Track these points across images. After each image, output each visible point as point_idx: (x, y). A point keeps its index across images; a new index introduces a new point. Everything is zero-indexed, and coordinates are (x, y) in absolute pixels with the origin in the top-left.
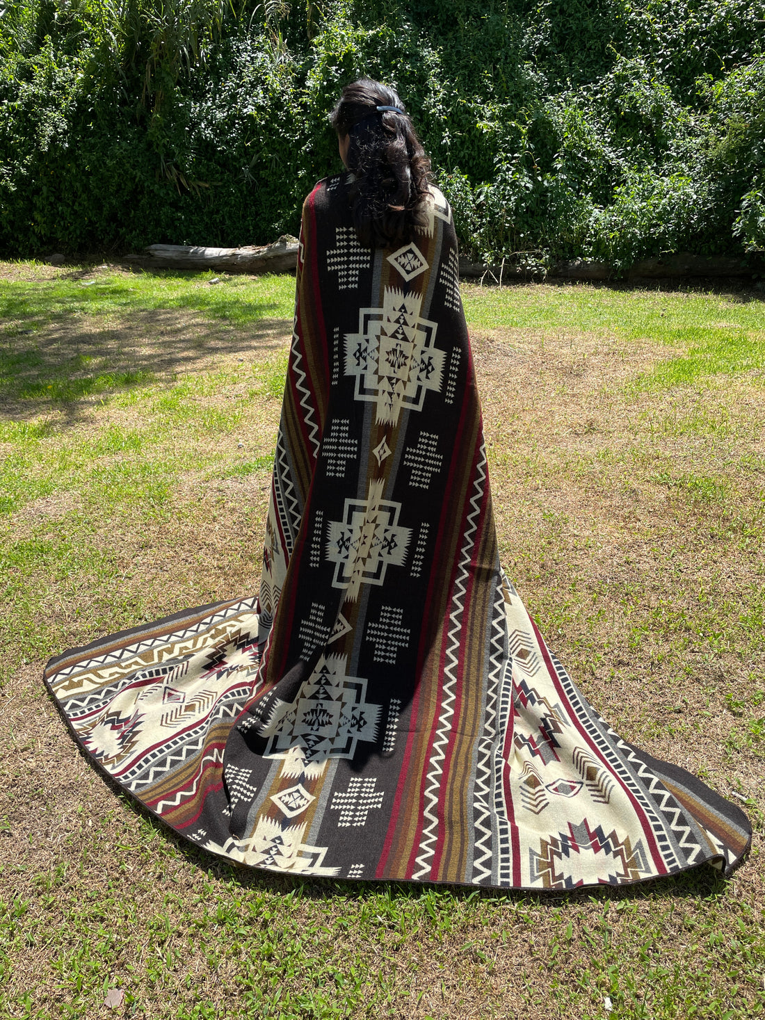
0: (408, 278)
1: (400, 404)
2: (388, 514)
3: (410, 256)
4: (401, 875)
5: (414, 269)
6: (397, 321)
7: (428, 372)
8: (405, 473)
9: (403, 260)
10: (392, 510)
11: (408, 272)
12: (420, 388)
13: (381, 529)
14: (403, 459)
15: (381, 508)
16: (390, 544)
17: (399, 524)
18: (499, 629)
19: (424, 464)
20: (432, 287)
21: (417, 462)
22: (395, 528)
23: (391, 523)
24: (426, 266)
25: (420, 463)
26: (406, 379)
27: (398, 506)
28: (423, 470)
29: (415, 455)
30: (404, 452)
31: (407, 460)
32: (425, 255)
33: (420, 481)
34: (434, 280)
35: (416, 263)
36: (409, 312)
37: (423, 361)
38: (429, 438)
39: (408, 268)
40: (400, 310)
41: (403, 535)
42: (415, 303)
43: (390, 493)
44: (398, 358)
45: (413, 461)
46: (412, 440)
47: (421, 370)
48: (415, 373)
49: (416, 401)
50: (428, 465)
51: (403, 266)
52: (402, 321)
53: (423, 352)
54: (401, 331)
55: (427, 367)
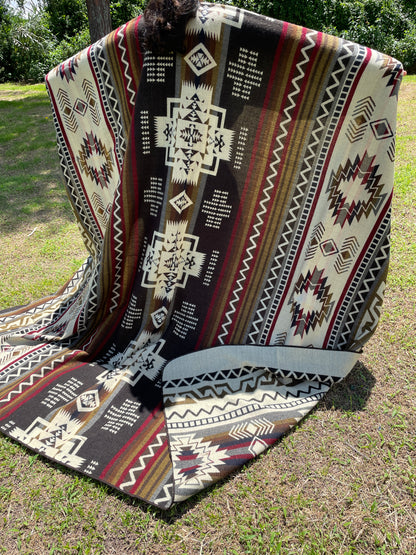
0: (199, 73)
1: (200, 170)
2: (190, 244)
3: (200, 55)
4: (114, 483)
5: (204, 66)
6: (190, 107)
7: (221, 147)
8: (202, 218)
9: (195, 59)
10: (193, 241)
11: (199, 68)
12: (215, 159)
13: (185, 252)
14: (201, 208)
15: (185, 239)
16: (191, 263)
17: (197, 251)
18: (256, 328)
19: (217, 212)
20: (220, 81)
21: (211, 210)
22: (194, 253)
23: (191, 249)
24: (214, 64)
25: (213, 211)
26: (204, 152)
27: (197, 239)
28: (215, 216)
29: (210, 205)
30: (202, 203)
31: (205, 209)
32: (212, 55)
33: (213, 223)
34: (223, 75)
35: (205, 61)
36: (201, 100)
37: (216, 139)
38: (221, 195)
39: (199, 65)
40: (192, 99)
41: (200, 258)
42: (206, 94)
43: (192, 230)
44: (192, 135)
45: (209, 210)
46: (208, 195)
47: (216, 145)
48: (211, 148)
49: (212, 168)
50: (220, 212)
51: (195, 64)
52: (194, 107)
53: (216, 132)
54: (194, 115)
55: (219, 143)
